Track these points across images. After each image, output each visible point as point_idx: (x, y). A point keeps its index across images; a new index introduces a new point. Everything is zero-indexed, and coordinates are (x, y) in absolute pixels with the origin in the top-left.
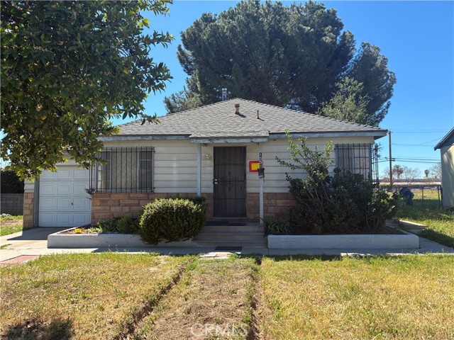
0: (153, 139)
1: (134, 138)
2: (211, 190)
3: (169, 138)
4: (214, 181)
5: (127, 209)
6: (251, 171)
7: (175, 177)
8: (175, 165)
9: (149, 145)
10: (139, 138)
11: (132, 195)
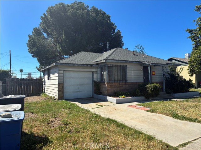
0: (129, 62)
1: (123, 62)
2: (143, 81)
3: (134, 62)
4: (144, 78)
5: (119, 89)
6: (152, 75)
7: (133, 77)
8: (133, 72)
9: (125, 64)
10: (125, 62)
11: (120, 83)
